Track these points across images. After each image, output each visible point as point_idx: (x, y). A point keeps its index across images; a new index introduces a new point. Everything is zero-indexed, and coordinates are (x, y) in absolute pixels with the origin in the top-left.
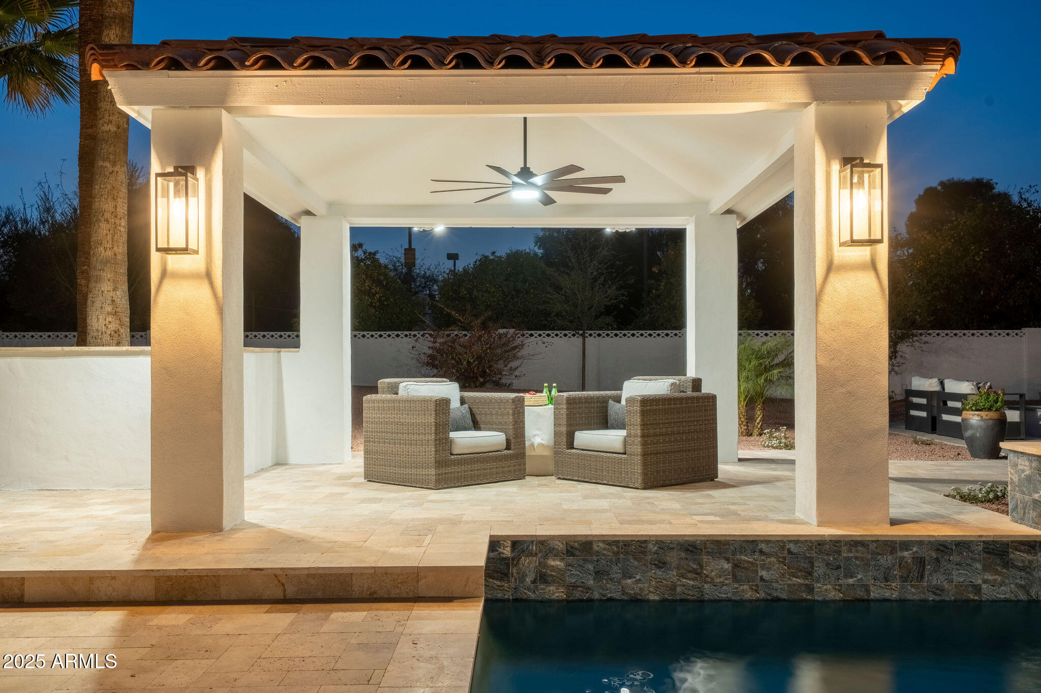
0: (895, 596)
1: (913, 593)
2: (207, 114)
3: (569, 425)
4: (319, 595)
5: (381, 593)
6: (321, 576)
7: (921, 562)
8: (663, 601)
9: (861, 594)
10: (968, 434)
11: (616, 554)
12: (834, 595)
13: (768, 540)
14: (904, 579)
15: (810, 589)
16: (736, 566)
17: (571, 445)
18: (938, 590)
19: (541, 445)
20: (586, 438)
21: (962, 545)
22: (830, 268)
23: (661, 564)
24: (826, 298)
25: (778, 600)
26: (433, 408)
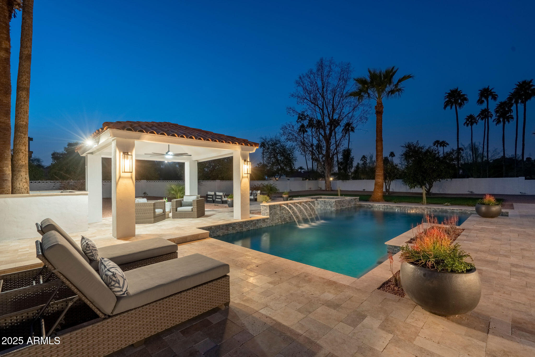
0: (253, 229)
1: (255, 228)
2: (131, 140)
3: (176, 206)
4: (181, 242)
5: (193, 240)
6: (181, 238)
7: (255, 223)
8: (223, 235)
9: (249, 229)
10: (229, 203)
11: (216, 228)
12: (245, 230)
13: (237, 223)
14: (254, 226)
15: (242, 230)
16: (233, 228)
17: (176, 211)
18: (257, 227)
19: (168, 211)
20: (179, 209)
21: (260, 220)
22: (242, 177)
23: (222, 229)
24: (242, 182)
25: (238, 232)
26: (153, 205)
